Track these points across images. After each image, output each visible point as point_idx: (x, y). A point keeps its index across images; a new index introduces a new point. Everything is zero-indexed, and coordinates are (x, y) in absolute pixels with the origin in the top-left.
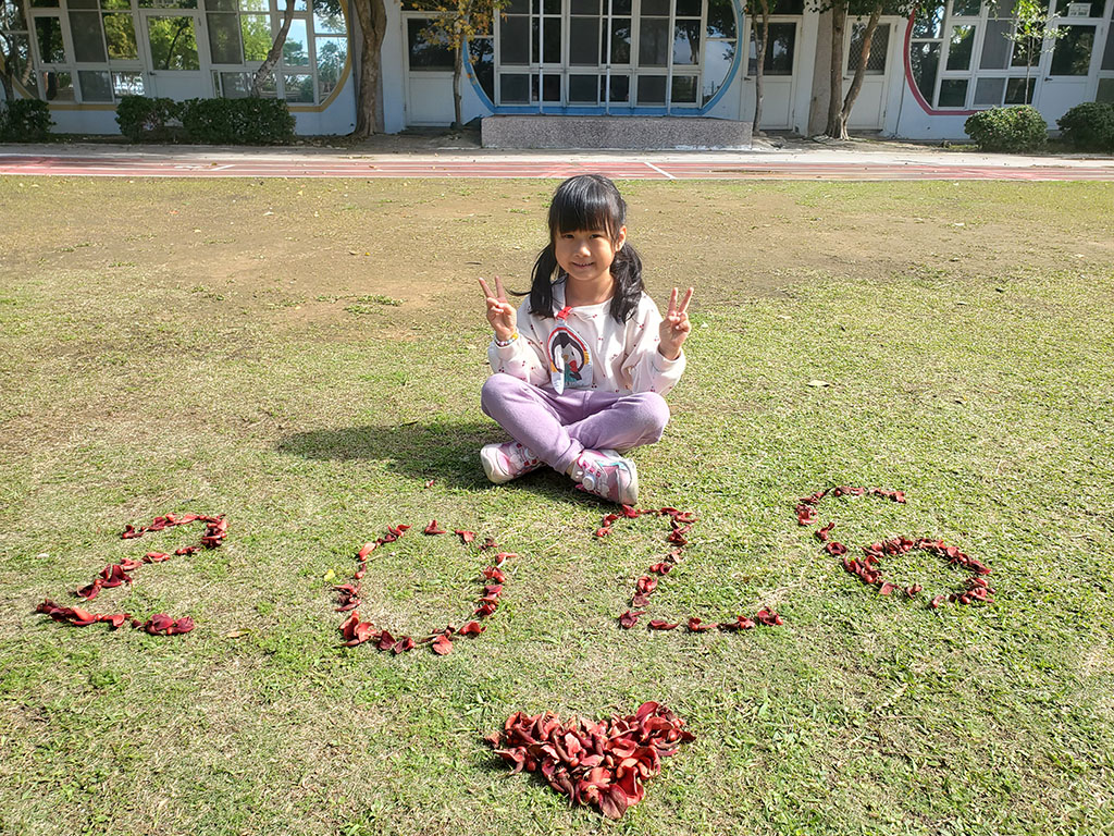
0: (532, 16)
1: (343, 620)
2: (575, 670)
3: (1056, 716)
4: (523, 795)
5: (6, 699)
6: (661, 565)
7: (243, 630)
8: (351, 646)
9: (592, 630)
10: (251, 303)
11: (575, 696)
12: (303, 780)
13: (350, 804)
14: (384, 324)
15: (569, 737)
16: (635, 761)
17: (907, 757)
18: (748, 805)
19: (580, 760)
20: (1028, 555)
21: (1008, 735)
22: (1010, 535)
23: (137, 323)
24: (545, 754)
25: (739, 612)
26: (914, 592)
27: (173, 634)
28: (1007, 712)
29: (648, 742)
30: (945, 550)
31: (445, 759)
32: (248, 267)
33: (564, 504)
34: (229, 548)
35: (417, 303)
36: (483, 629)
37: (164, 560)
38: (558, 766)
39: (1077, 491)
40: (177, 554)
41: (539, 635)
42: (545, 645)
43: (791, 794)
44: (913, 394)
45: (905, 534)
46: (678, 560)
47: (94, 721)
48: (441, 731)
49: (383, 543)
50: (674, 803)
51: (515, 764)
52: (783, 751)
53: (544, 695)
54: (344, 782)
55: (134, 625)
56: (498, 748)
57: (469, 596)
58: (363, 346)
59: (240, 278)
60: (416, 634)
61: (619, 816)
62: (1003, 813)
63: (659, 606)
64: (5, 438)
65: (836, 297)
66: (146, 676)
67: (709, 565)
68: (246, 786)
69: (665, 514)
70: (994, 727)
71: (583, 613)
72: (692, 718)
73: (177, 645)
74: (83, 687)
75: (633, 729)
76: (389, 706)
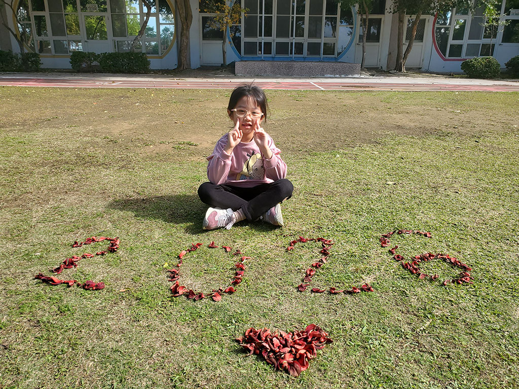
0: (259, 15)
1: (172, 285)
2: (277, 310)
3: (502, 336)
4: (253, 365)
5: (21, 317)
6: (317, 264)
7: (127, 288)
8: (175, 297)
9: (285, 292)
10: (130, 144)
11: (277, 321)
12: (154, 356)
13: (175, 367)
14: (190, 154)
15: (274, 339)
16: (305, 351)
17: (432, 353)
18: (357, 372)
19: (280, 350)
20: (490, 262)
21: (479, 344)
22: (481, 253)
23: (79, 152)
24: (264, 346)
25: (354, 285)
26: (435, 278)
27: (95, 290)
28: (479, 334)
29: (311, 342)
30: (450, 259)
31: (218, 348)
32: (128, 128)
33: (272, 236)
34: (120, 253)
35: (205, 145)
36: (235, 290)
37: (91, 257)
38: (269, 352)
39: (513, 234)
40: (97, 254)
41: (261, 294)
42: (264, 298)
43: (377, 368)
44: (435, 189)
45: (431, 251)
46: (325, 262)
47: (61, 327)
48: (216, 335)
49: (190, 251)
50: (323, 370)
51: (250, 351)
52: (373, 349)
53: (263, 320)
54: (172, 357)
55: (78, 285)
56: (242, 344)
57: (229, 275)
58: (181, 164)
59: (125, 133)
60: (205, 292)
61: (298, 375)
62: (476, 379)
63: (317, 282)
64: (21, 202)
65: (399, 144)
66: (83, 308)
67: (340, 264)
68: (128, 358)
69: (319, 241)
70: (473, 340)
71: (281, 285)
72: (331, 332)
73: (97, 295)
74: (56, 312)
75: (304, 337)
76: (193, 324)
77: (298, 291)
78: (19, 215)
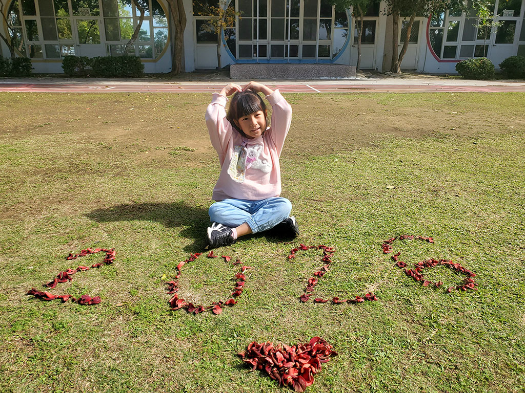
0: (253, 18)
1: (170, 298)
2: (280, 322)
3: (509, 344)
4: (257, 381)
5: (14, 335)
6: (319, 272)
7: (124, 302)
8: (174, 310)
9: (287, 303)
10: (125, 151)
11: (280, 334)
12: (153, 374)
13: (175, 385)
14: (188, 160)
15: (278, 353)
16: (310, 365)
17: (439, 364)
18: (364, 387)
19: (283, 364)
20: (493, 268)
21: (486, 354)
22: (484, 258)
23: (72, 160)
24: (267, 361)
25: (357, 294)
26: (439, 285)
27: (91, 304)
28: (486, 343)
29: (315, 356)
30: (453, 265)
31: (220, 364)
32: (123, 134)
33: (273, 244)
34: (117, 264)
35: (202, 150)
36: (236, 302)
37: (87, 270)
38: (273, 367)
39: (516, 237)
40: (93, 267)
41: (263, 305)
42: (265, 310)
43: (384, 381)
44: (436, 192)
45: (434, 257)
46: (327, 270)
47: (55, 346)
48: (217, 351)
49: (188, 262)
50: (328, 385)
51: (253, 366)
52: (379, 361)
53: (265, 333)
54: (172, 375)
55: (73, 300)
56: (245, 359)
57: (229, 287)
58: (177, 170)
59: (120, 139)
60: (205, 305)
61: (303, 391)
62: (485, 391)
63: (319, 292)
64: (12, 213)
65: (398, 147)
66: (79, 324)
67: (342, 273)
68: (127, 377)
69: (320, 248)
70: (480, 350)
71: (283, 295)
72: (335, 344)
73: (93, 310)
74: (50, 329)
75: (309, 350)
76: (193, 339)
77: (300, 302)
78: (10, 227)
